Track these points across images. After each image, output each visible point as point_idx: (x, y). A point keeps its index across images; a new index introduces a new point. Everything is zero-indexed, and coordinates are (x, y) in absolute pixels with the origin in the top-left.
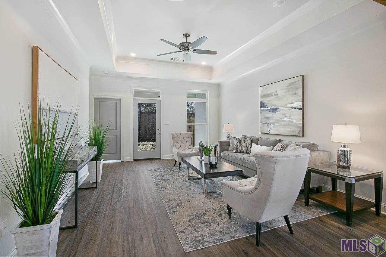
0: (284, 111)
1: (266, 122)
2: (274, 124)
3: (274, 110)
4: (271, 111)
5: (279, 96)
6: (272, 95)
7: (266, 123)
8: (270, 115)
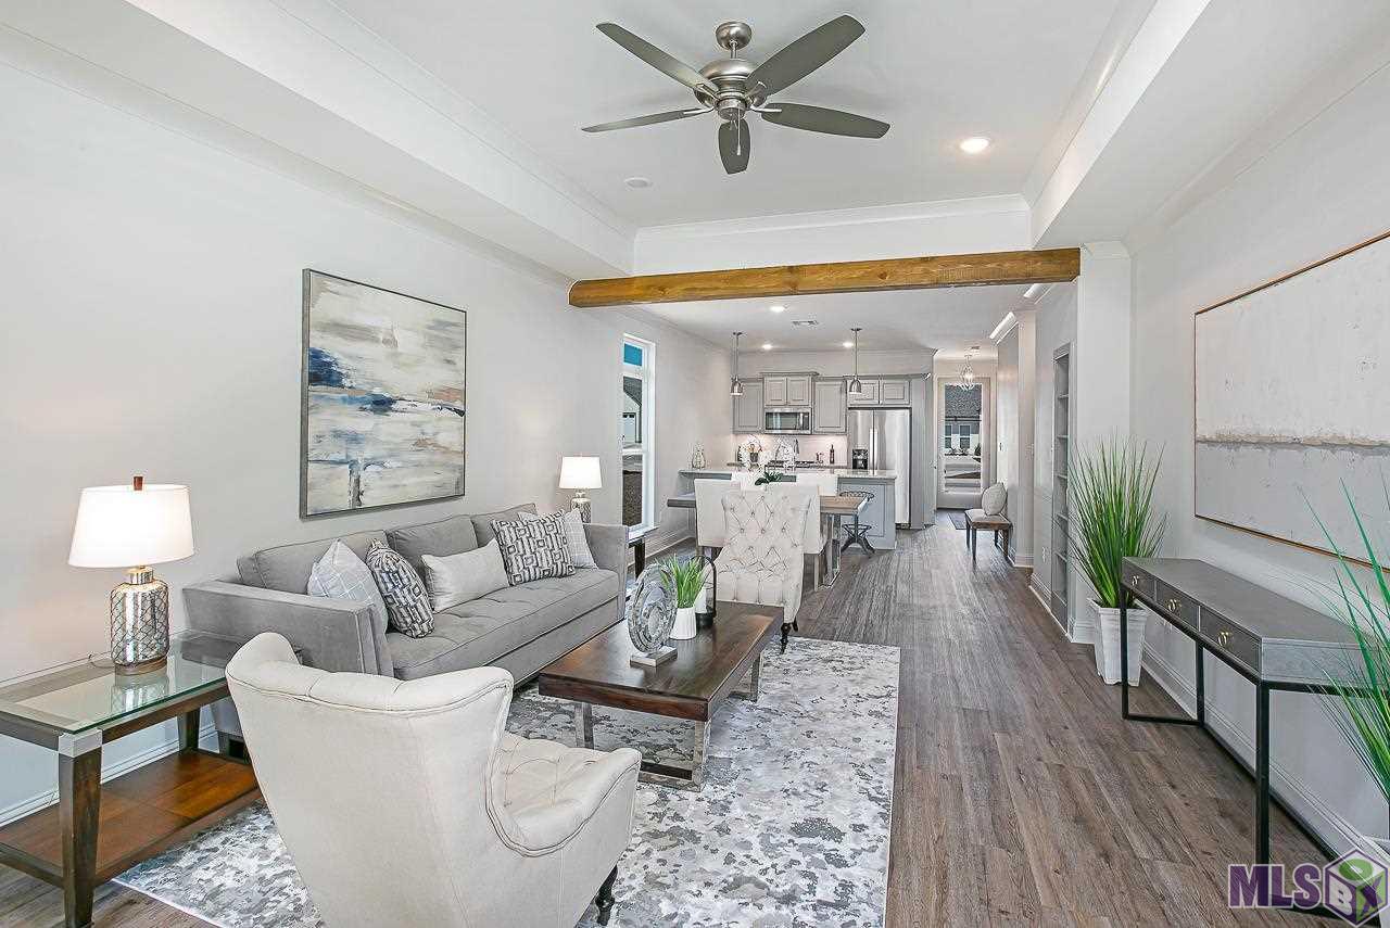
0: (418, 412)
1: (342, 456)
2: (382, 464)
3: (382, 405)
4: (369, 406)
5: (401, 354)
6: (375, 340)
7: (341, 463)
8: (365, 423)
